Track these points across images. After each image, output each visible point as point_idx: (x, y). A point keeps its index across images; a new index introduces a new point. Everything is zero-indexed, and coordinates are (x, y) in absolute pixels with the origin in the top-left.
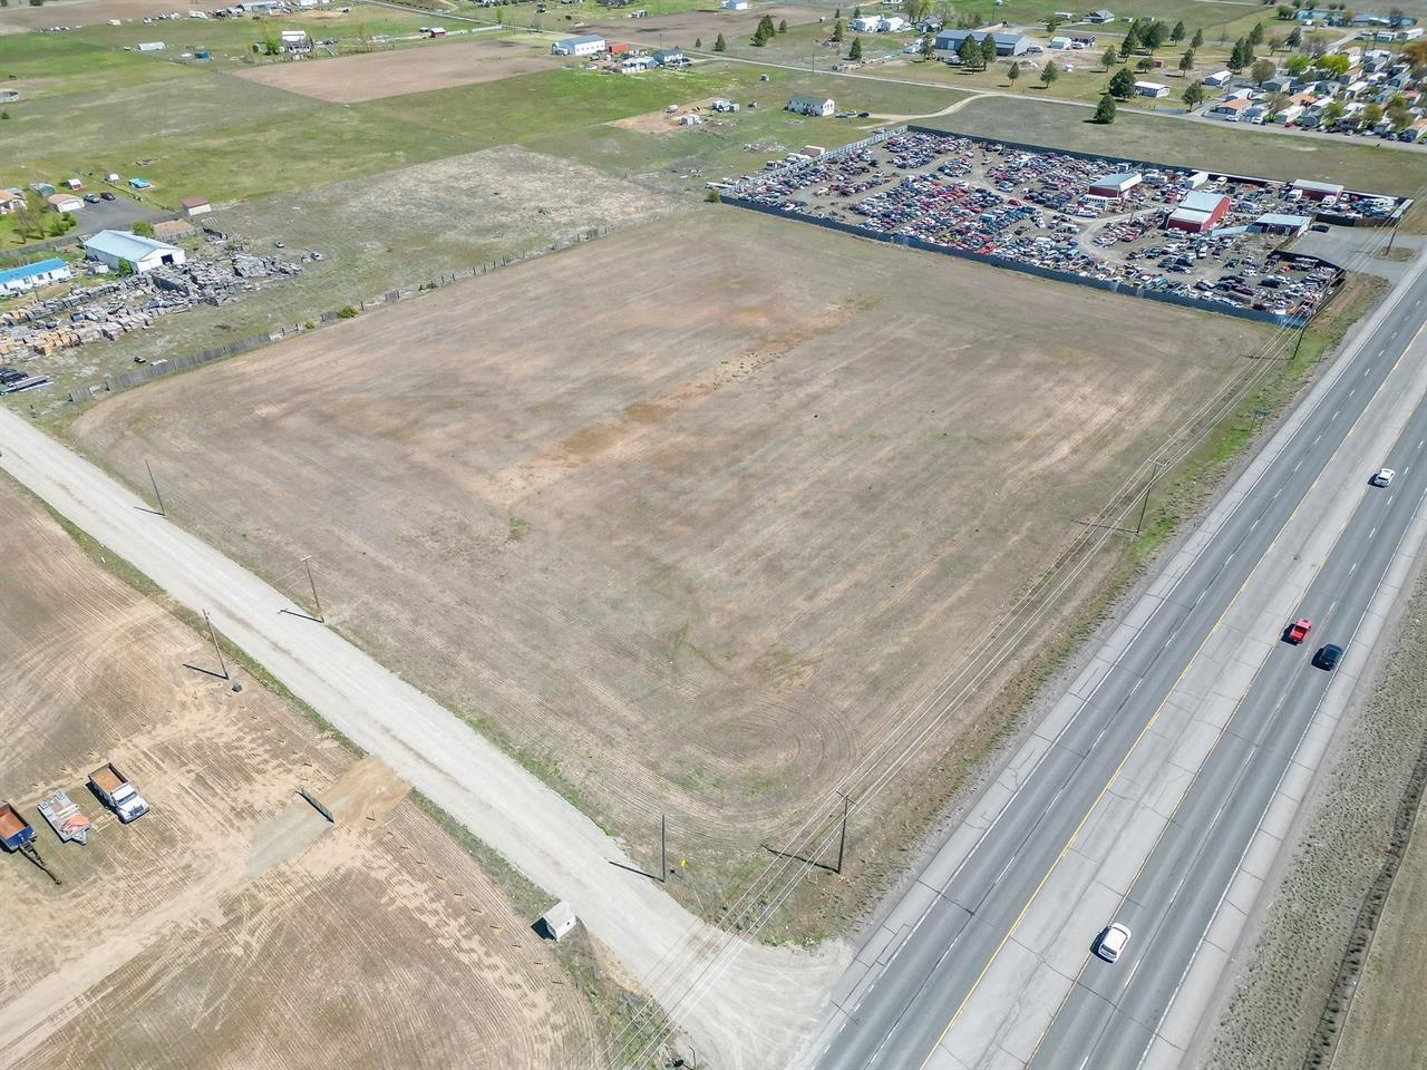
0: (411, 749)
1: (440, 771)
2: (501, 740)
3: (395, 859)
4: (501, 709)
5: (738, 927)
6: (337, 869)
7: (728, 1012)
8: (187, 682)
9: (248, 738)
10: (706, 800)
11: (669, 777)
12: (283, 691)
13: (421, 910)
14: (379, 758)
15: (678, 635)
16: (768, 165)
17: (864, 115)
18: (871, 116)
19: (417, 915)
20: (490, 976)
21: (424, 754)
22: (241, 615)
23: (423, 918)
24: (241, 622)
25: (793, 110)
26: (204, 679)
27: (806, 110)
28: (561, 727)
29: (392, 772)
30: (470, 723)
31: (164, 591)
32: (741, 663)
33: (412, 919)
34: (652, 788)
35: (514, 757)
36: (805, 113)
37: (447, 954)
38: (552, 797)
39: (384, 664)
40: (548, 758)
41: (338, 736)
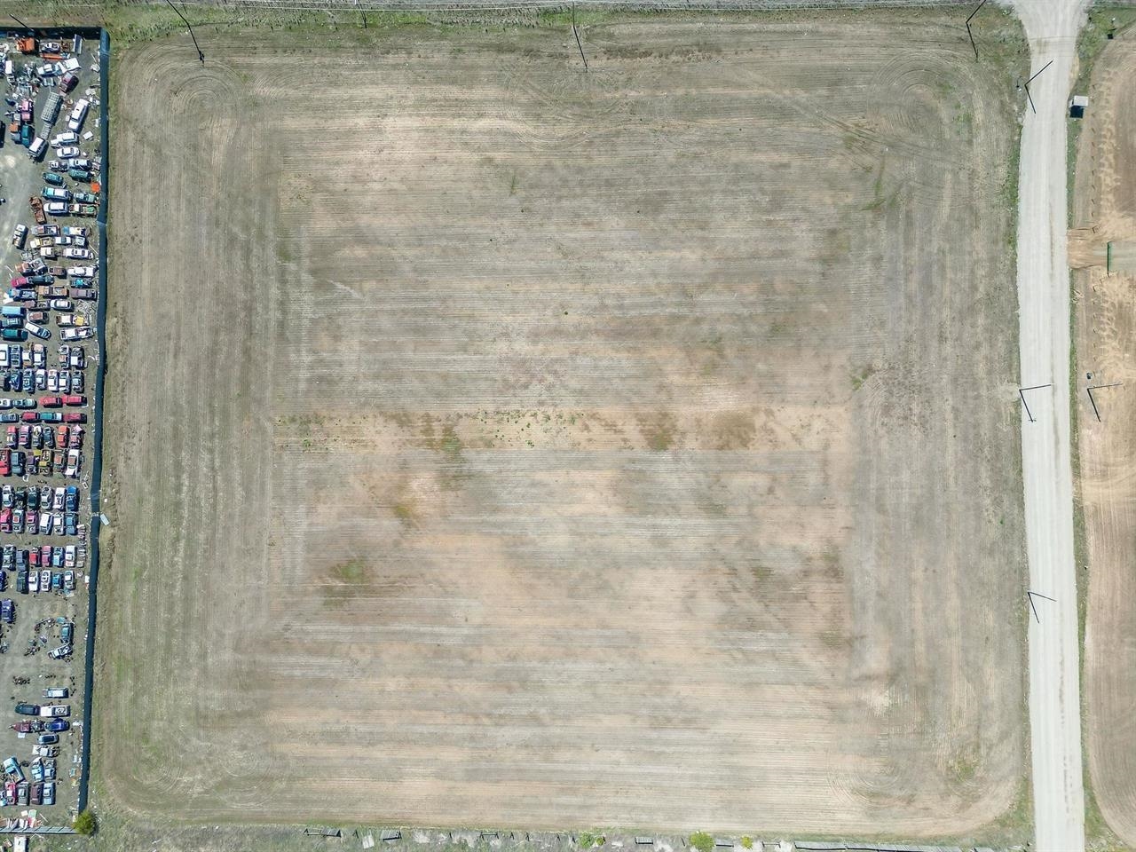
0: (1052, 253)
1: (1051, 227)
2: (1012, 223)
3: (1101, 199)
4: (995, 242)
5: (1023, 40)
6: (1123, 217)
7: (1061, 17)
8: (1105, 405)
9: (1105, 334)
10: (971, 105)
11: (970, 132)
12: (1073, 352)
13: (1110, 166)
14: (1067, 262)
15: (875, 207)
19: (1114, 164)
20: (1111, 113)
21: (1049, 243)
23: (1112, 161)
24: (1056, 431)
28: (981, 205)
29: (1069, 248)
30: (1014, 246)
32: (868, 160)
33: (1116, 165)
34: (982, 133)
35: (1016, 207)
37: (1117, 137)
38: (1023, 167)
39: (1017, 326)
40: (1003, 193)
41: (1072, 295)
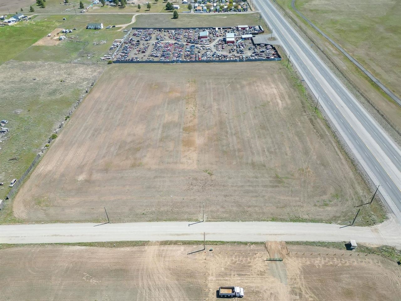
0: (271, 234)
3: (306, 258)
4: (272, 214)
5: (374, 223)
6: (299, 268)
9: (234, 258)
10: (333, 205)
11: (321, 206)
14: (268, 241)
15: (277, 177)
16: (111, 48)
17: (114, 26)
18: (116, 26)
19: (327, 264)
20: (356, 263)
22: (181, 233)
23: (329, 264)
25: (90, 28)
26: (199, 253)
27: (96, 28)
28: (288, 210)
29: (276, 242)
31: (148, 241)
32: (296, 175)
33: (327, 266)
34: (322, 210)
36: (95, 29)
37: (343, 266)
40: (296, 217)
41: (252, 243)
